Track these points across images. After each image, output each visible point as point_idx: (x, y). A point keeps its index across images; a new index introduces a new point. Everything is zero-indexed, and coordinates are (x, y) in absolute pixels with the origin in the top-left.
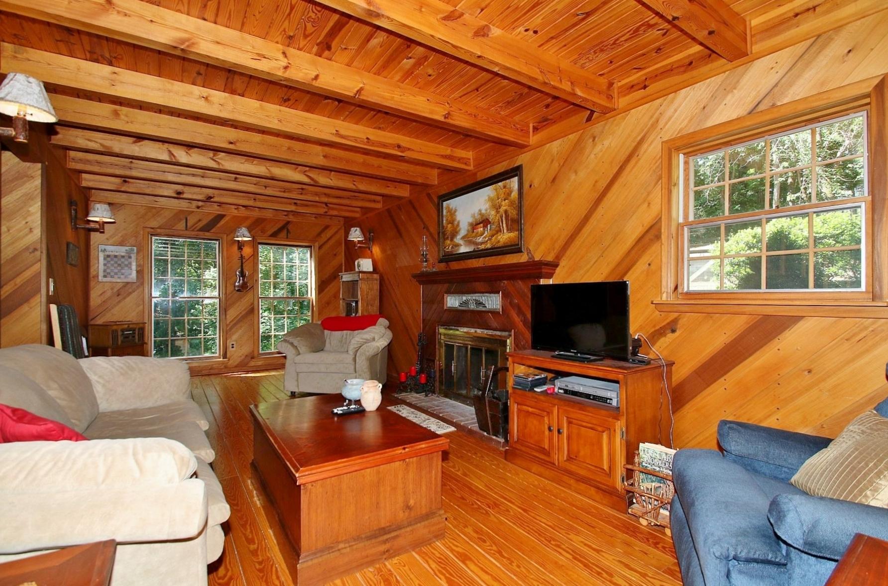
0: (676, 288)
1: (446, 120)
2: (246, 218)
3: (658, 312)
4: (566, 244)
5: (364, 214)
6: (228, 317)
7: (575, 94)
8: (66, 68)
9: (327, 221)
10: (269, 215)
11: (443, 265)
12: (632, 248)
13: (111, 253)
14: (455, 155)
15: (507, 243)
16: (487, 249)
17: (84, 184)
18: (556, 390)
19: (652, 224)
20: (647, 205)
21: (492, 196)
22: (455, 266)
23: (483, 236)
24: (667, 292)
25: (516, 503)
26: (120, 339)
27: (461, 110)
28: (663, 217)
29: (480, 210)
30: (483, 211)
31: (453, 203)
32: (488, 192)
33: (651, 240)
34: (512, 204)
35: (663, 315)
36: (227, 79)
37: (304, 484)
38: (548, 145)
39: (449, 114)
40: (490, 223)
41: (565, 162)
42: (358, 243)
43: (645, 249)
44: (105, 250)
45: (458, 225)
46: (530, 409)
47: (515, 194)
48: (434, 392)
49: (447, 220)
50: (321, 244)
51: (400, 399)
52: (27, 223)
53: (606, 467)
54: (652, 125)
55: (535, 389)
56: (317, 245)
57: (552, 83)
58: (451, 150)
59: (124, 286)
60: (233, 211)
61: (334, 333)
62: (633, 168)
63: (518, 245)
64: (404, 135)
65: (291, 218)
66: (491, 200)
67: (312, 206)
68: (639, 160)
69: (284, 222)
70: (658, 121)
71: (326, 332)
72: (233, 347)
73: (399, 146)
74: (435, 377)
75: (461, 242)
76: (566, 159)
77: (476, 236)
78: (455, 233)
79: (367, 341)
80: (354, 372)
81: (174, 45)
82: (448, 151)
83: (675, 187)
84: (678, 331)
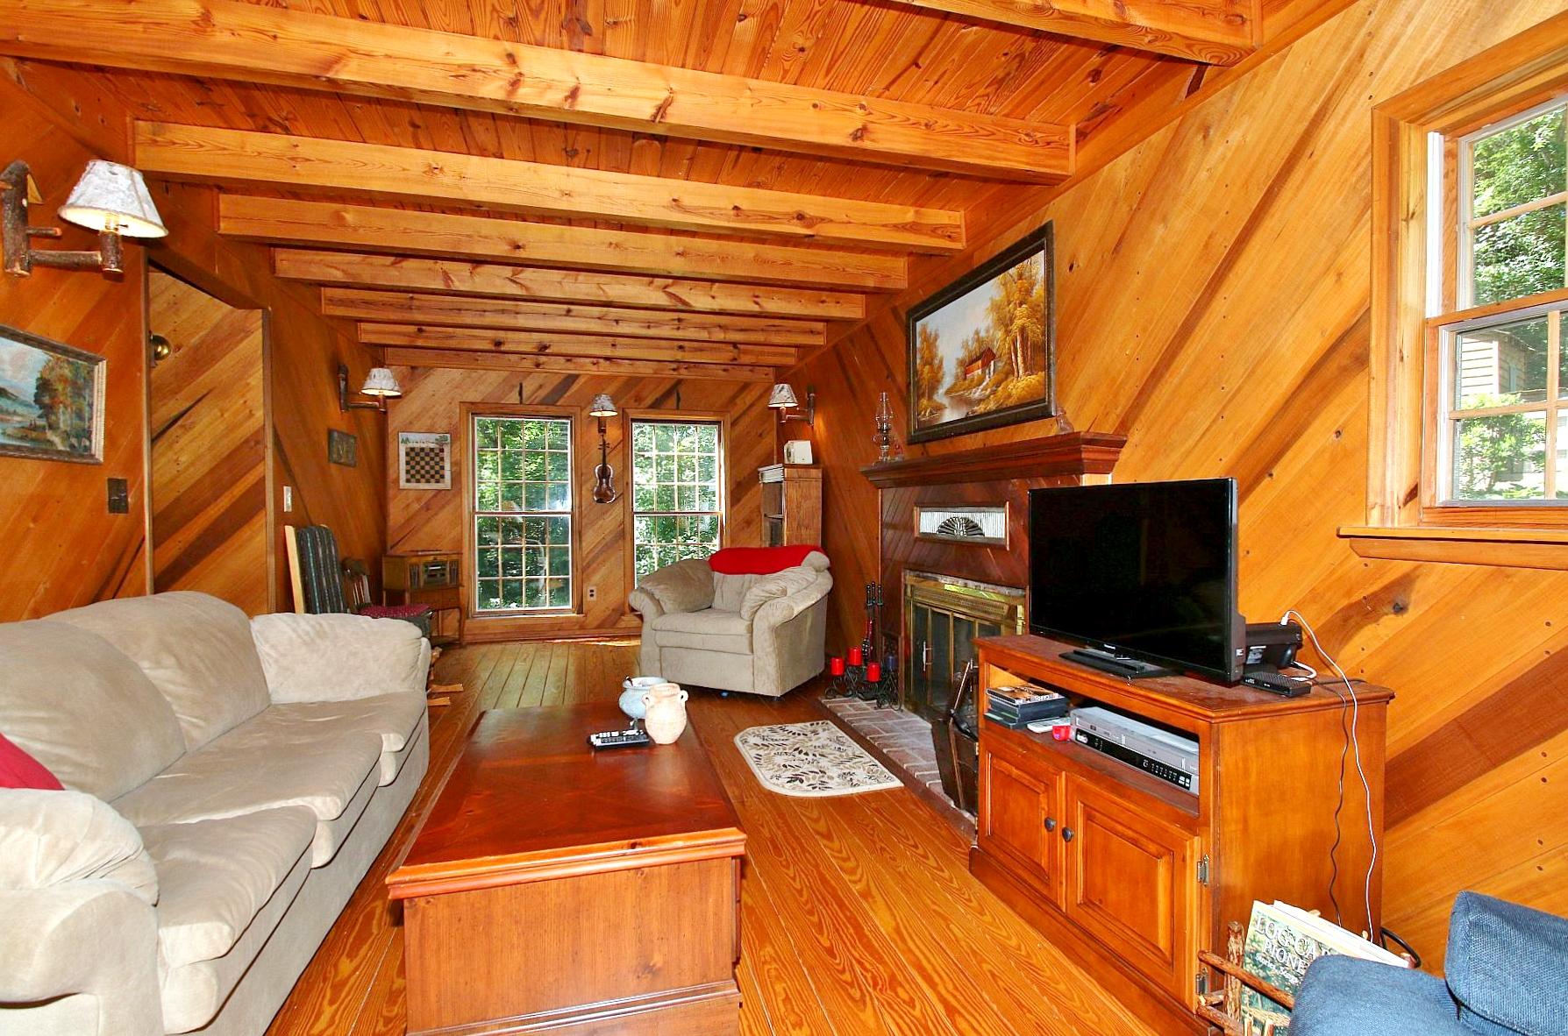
0: (1413, 493)
1: (858, 144)
2: (612, 378)
3: (1357, 557)
4: (1140, 393)
5: (800, 359)
6: (584, 544)
7: (1129, 25)
8: (225, 149)
9: (745, 375)
10: (646, 370)
11: (917, 449)
12: (1294, 393)
13: (415, 445)
14: (922, 221)
15: (1024, 397)
16: (989, 413)
17: (364, 338)
18: (1072, 734)
19: (1348, 327)
20: (1334, 278)
21: (998, 298)
22: (937, 449)
23: (981, 387)
24: (1383, 506)
25: (941, 988)
26: (423, 577)
27: (893, 117)
28: (1374, 308)
29: (977, 333)
30: (983, 334)
31: (933, 322)
32: (990, 291)
33: (1344, 371)
34: (1034, 309)
35: (1371, 566)
36: (461, 128)
37: (411, 899)
38: (1107, 167)
39: (864, 129)
40: (993, 356)
41: (1142, 199)
42: (787, 413)
43: (1326, 393)
44: (407, 439)
45: (940, 367)
46: (1015, 772)
47: (1039, 290)
48: (894, 701)
49: (922, 358)
50: (736, 415)
51: (828, 709)
52: (245, 402)
53: (1163, 943)
54: (1348, 70)
55: (1030, 727)
56: (728, 419)
57: (1056, 6)
58: (917, 212)
59: (435, 496)
60: (588, 369)
61: (730, 577)
62: (1299, 188)
63: (1044, 400)
64: (810, 192)
65: (684, 374)
66: (996, 307)
67: (711, 349)
68: (1314, 165)
69: (673, 382)
70: (1362, 56)
71: (717, 575)
72: (592, 595)
73: (800, 217)
74: (896, 671)
75: (945, 401)
76: (1145, 194)
77: (969, 388)
78: (935, 382)
79: (771, 597)
80: (748, 652)
81: (314, 72)
82: (909, 215)
83: (1413, 223)
84: (1411, 609)
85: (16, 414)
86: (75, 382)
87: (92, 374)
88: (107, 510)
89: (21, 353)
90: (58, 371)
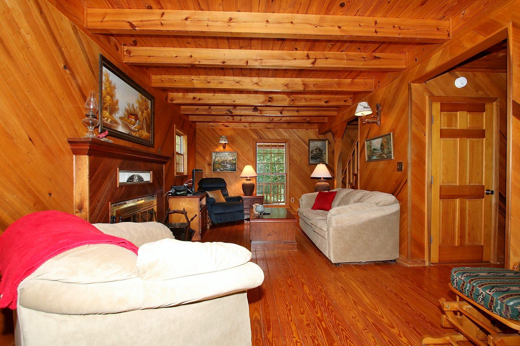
23: (134, 126)
30: (135, 107)
34: (148, 115)
66: (139, 103)
77: (130, 124)
85: (378, 153)
86: (387, 142)
87: (390, 137)
88: (396, 171)
89: (378, 141)
90: (384, 141)
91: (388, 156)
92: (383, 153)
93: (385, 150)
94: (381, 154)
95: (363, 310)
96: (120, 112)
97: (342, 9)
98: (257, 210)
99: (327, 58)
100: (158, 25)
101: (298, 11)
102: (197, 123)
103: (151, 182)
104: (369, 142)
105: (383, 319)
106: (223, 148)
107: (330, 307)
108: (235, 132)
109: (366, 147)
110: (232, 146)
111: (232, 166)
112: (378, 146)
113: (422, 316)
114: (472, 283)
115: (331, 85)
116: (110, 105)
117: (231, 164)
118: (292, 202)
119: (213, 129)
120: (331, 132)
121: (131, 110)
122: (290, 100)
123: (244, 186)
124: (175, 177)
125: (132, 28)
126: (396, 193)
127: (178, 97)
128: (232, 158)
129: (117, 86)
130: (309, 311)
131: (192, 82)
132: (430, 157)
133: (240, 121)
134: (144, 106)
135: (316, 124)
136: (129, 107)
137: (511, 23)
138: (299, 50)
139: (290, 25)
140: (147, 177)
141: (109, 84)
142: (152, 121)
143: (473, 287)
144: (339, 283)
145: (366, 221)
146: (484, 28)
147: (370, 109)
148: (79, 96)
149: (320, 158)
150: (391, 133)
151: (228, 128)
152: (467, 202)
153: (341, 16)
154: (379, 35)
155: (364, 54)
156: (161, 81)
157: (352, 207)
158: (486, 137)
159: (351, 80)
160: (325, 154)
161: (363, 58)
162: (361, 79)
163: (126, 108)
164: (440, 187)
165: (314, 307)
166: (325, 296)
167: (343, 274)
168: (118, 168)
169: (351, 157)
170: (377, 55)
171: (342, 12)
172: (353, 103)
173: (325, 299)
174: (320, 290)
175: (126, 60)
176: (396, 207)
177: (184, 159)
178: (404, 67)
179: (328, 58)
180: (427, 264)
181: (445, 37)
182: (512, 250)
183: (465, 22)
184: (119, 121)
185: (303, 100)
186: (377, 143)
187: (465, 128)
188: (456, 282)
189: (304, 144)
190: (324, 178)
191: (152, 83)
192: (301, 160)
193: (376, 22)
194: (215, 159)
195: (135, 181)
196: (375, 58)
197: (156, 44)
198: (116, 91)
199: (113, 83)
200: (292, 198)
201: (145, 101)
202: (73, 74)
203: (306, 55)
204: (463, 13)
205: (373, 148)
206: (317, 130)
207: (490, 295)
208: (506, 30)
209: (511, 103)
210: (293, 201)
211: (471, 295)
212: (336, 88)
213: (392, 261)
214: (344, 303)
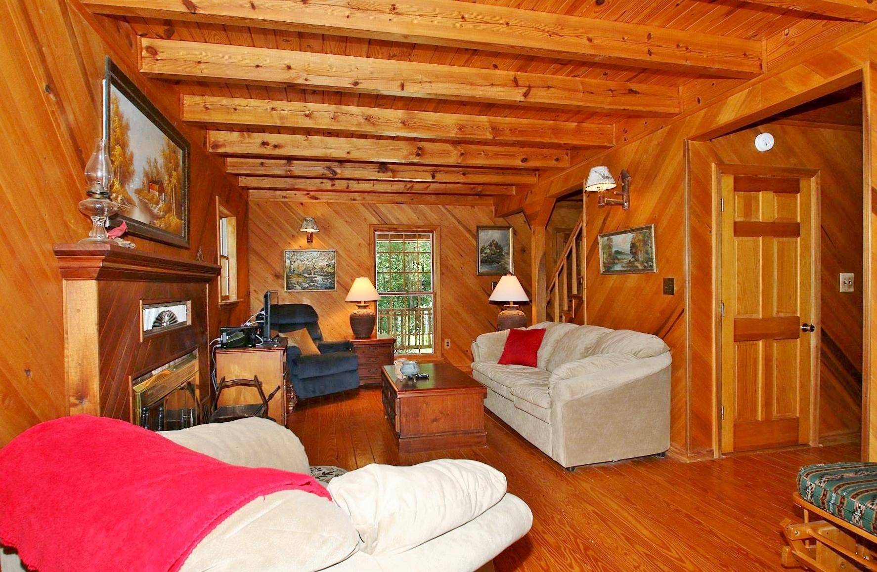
85: (625, 259)
86: (644, 240)
87: (650, 233)
88: (662, 292)
89: (625, 238)
90: (637, 238)
91: (645, 266)
92: (636, 260)
93: (640, 256)
94: (630, 262)
95: (647, 552)
96: (137, 179)
97: (598, 9)
98: (404, 371)
99: (549, 87)
100: (244, 7)
101: (519, 5)
102: (251, 191)
103: (189, 323)
104: (606, 238)
105: (684, 565)
106: (308, 242)
107: (590, 553)
108: (331, 210)
109: (600, 246)
110: (326, 238)
111: (327, 279)
112: (627, 248)
113: (742, 552)
114: (839, 492)
115: (541, 132)
116: (121, 165)
117: (325, 276)
118: (446, 347)
119: (285, 203)
120: (522, 214)
121: (152, 172)
122: (457, 154)
123: (354, 321)
124: (219, 307)
125: (189, 9)
126: (663, 333)
127: (230, 141)
128: (325, 263)
129: (131, 125)
130: (556, 564)
131: (271, 115)
132: (720, 270)
133: (347, 188)
134: (172, 161)
135: (491, 197)
136: (150, 166)
137: (868, 64)
138: (500, 68)
139: (504, 28)
140: (182, 313)
141: (119, 120)
142: (185, 192)
143: (843, 498)
144: (588, 505)
145: (621, 387)
146: (822, 63)
147: (612, 180)
148: (71, 151)
149: (497, 262)
150: (653, 226)
151: (316, 201)
152: (775, 345)
153: (593, 20)
154: (654, 58)
155: (611, 84)
156: (204, 109)
157: (596, 362)
158: (801, 235)
159: (576, 124)
160: (508, 254)
161: (611, 90)
162: (592, 123)
163: (144, 169)
164: (735, 322)
165: (563, 555)
166: (573, 532)
167: (586, 486)
168: (141, 301)
169: (565, 262)
170: (634, 86)
171: (596, 12)
172: (571, 164)
173: (576, 538)
174: (559, 522)
175: (147, 66)
176: (666, 360)
177: (230, 266)
178: (677, 110)
179: (551, 87)
180: (716, 456)
181: (756, 70)
182: (873, 429)
183: (790, 48)
184: (135, 198)
185: (481, 154)
186: (622, 242)
187: (771, 220)
188: (810, 492)
189: (468, 235)
190: (514, 303)
191: (183, 111)
192: (462, 266)
193: (650, 34)
194: (291, 265)
195: (165, 324)
196: (631, 91)
197: (216, 37)
198: (130, 133)
199: (125, 117)
200: (446, 341)
201: (174, 152)
202: (60, 103)
203: (512, 78)
204: (786, 33)
205: (614, 250)
206: (493, 208)
207: (873, 510)
208: (860, 72)
209: (870, 192)
210: (448, 345)
211: (840, 511)
212: (550, 138)
213: (658, 455)
214: (609, 541)
